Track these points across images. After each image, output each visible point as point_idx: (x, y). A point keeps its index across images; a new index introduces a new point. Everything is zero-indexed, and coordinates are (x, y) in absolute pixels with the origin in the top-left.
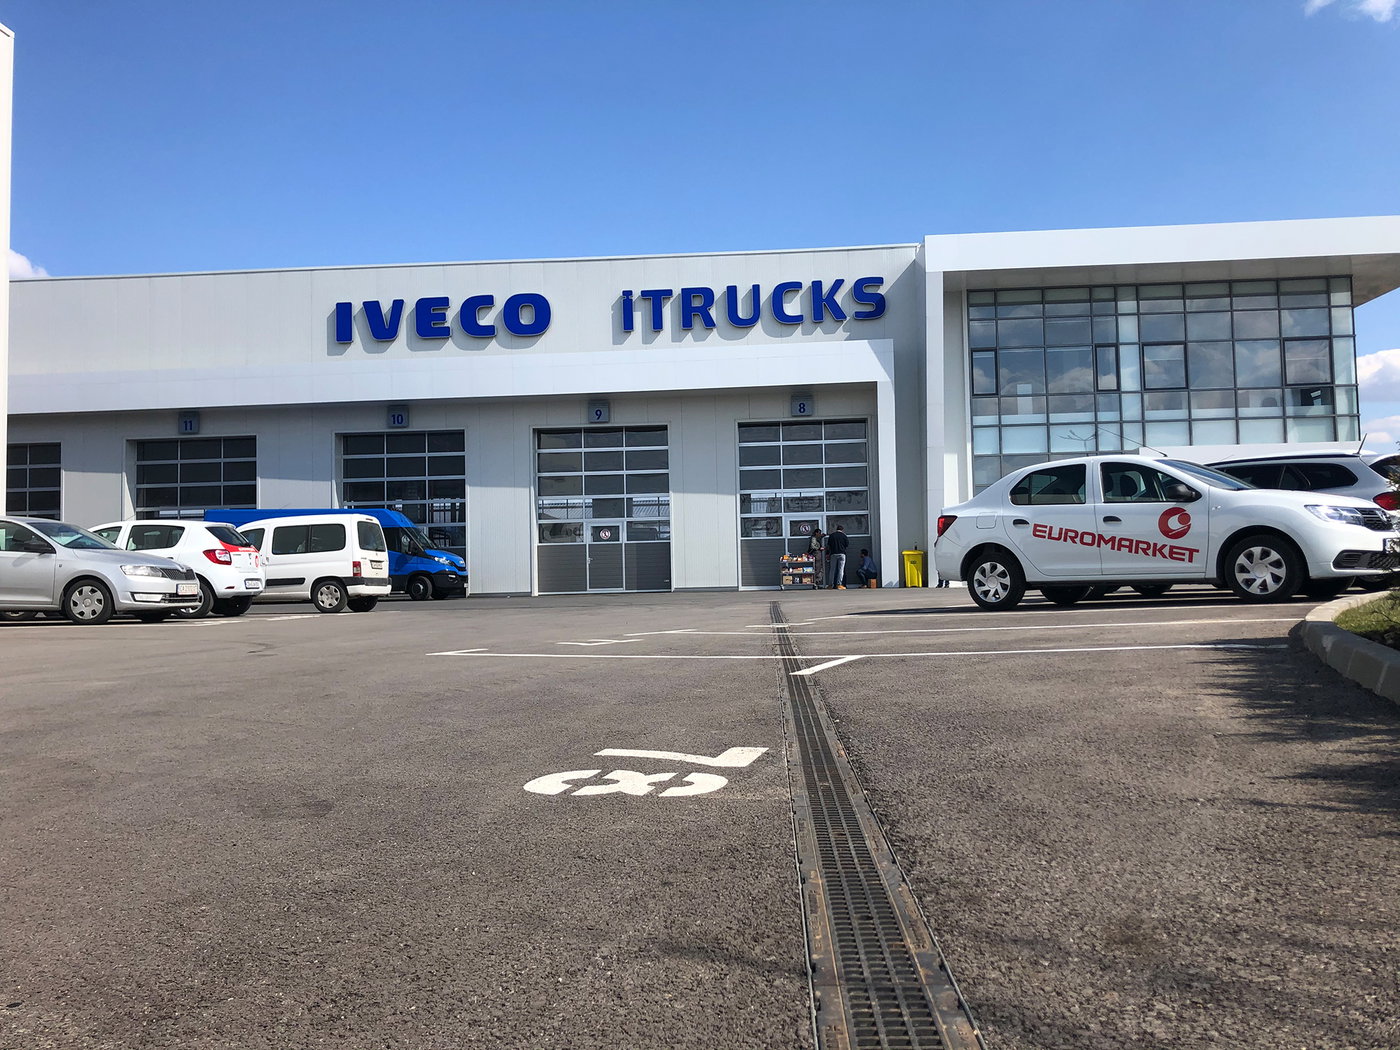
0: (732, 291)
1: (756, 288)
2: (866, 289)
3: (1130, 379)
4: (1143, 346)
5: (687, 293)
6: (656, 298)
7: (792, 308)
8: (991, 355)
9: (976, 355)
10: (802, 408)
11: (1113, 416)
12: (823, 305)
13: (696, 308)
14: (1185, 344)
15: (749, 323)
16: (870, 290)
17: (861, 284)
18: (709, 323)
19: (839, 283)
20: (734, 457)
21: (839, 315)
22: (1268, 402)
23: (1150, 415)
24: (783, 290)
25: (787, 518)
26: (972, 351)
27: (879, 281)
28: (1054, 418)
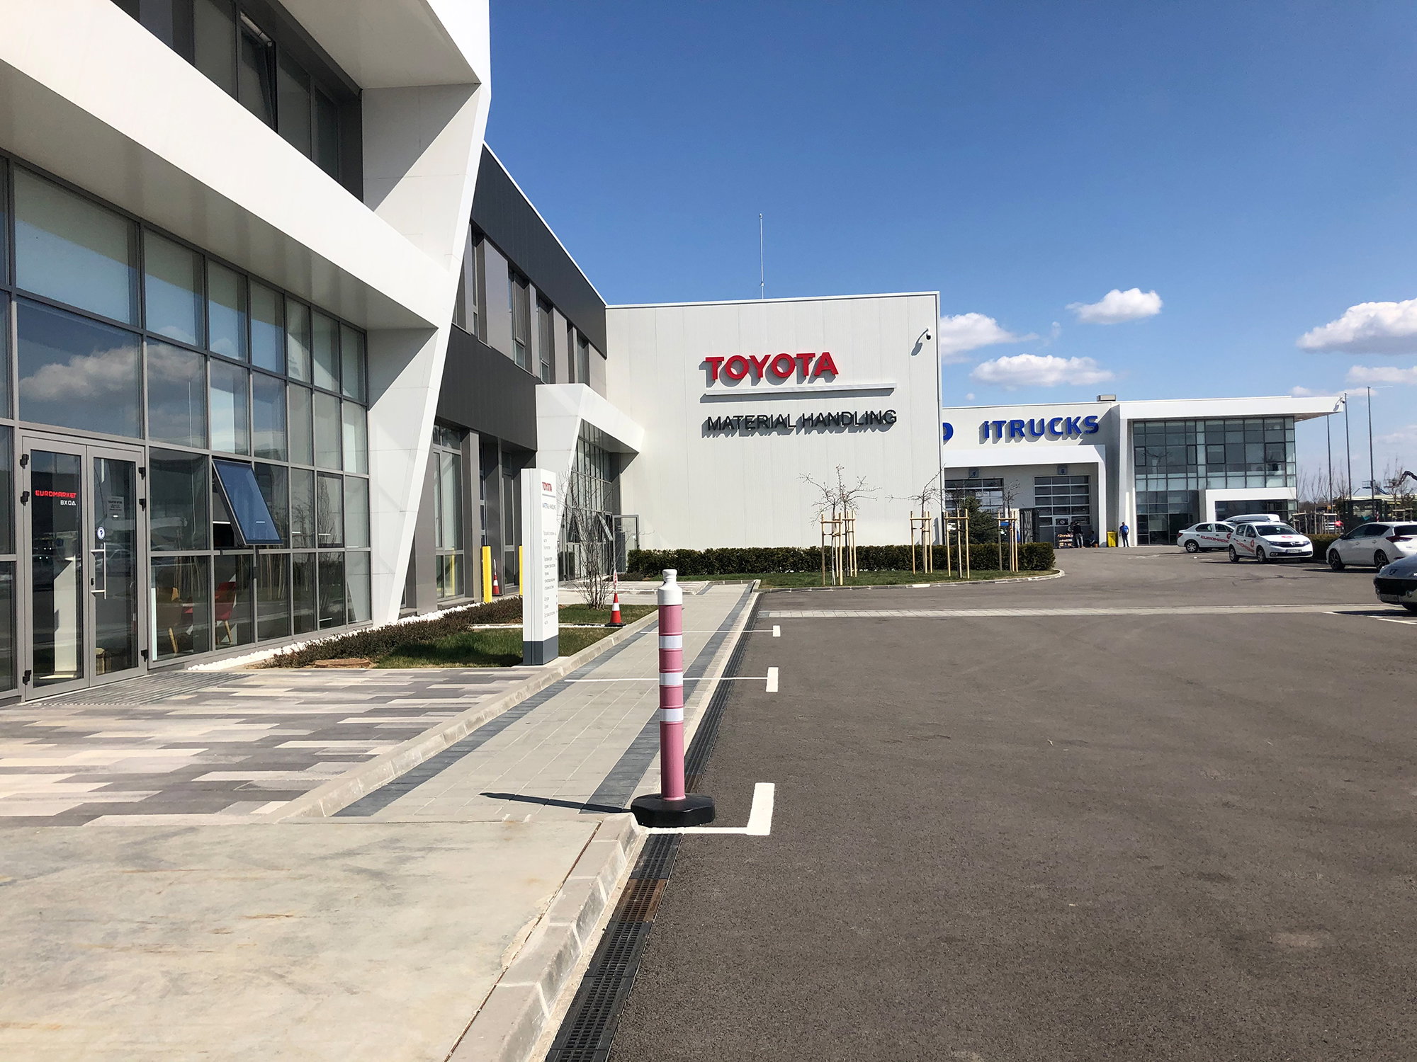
0: (1032, 421)
1: (1043, 420)
2: (1089, 421)
3: (1201, 459)
4: (1207, 445)
5: (1012, 422)
6: (999, 424)
7: (1058, 428)
8: (1144, 449)
9: (1137, 449)
10: (1063, 472)
11: (1194, 475)
12: (1071, 428)
13: (1016, 429)
14: (1224, 445)
15: (1040, 435)
16: (1091, 421)
17: (1088, 418)
18: (1022, 435)
19: (1079, 418)
20: (1033, 491)
21: (1078, 431)
22: (1259, 469)
23: (1209, 474)
24: (1055, 421)
25: (1055, 517)
26: (1135, 447)
27: (1096, 417)
28: (1170, 476)
